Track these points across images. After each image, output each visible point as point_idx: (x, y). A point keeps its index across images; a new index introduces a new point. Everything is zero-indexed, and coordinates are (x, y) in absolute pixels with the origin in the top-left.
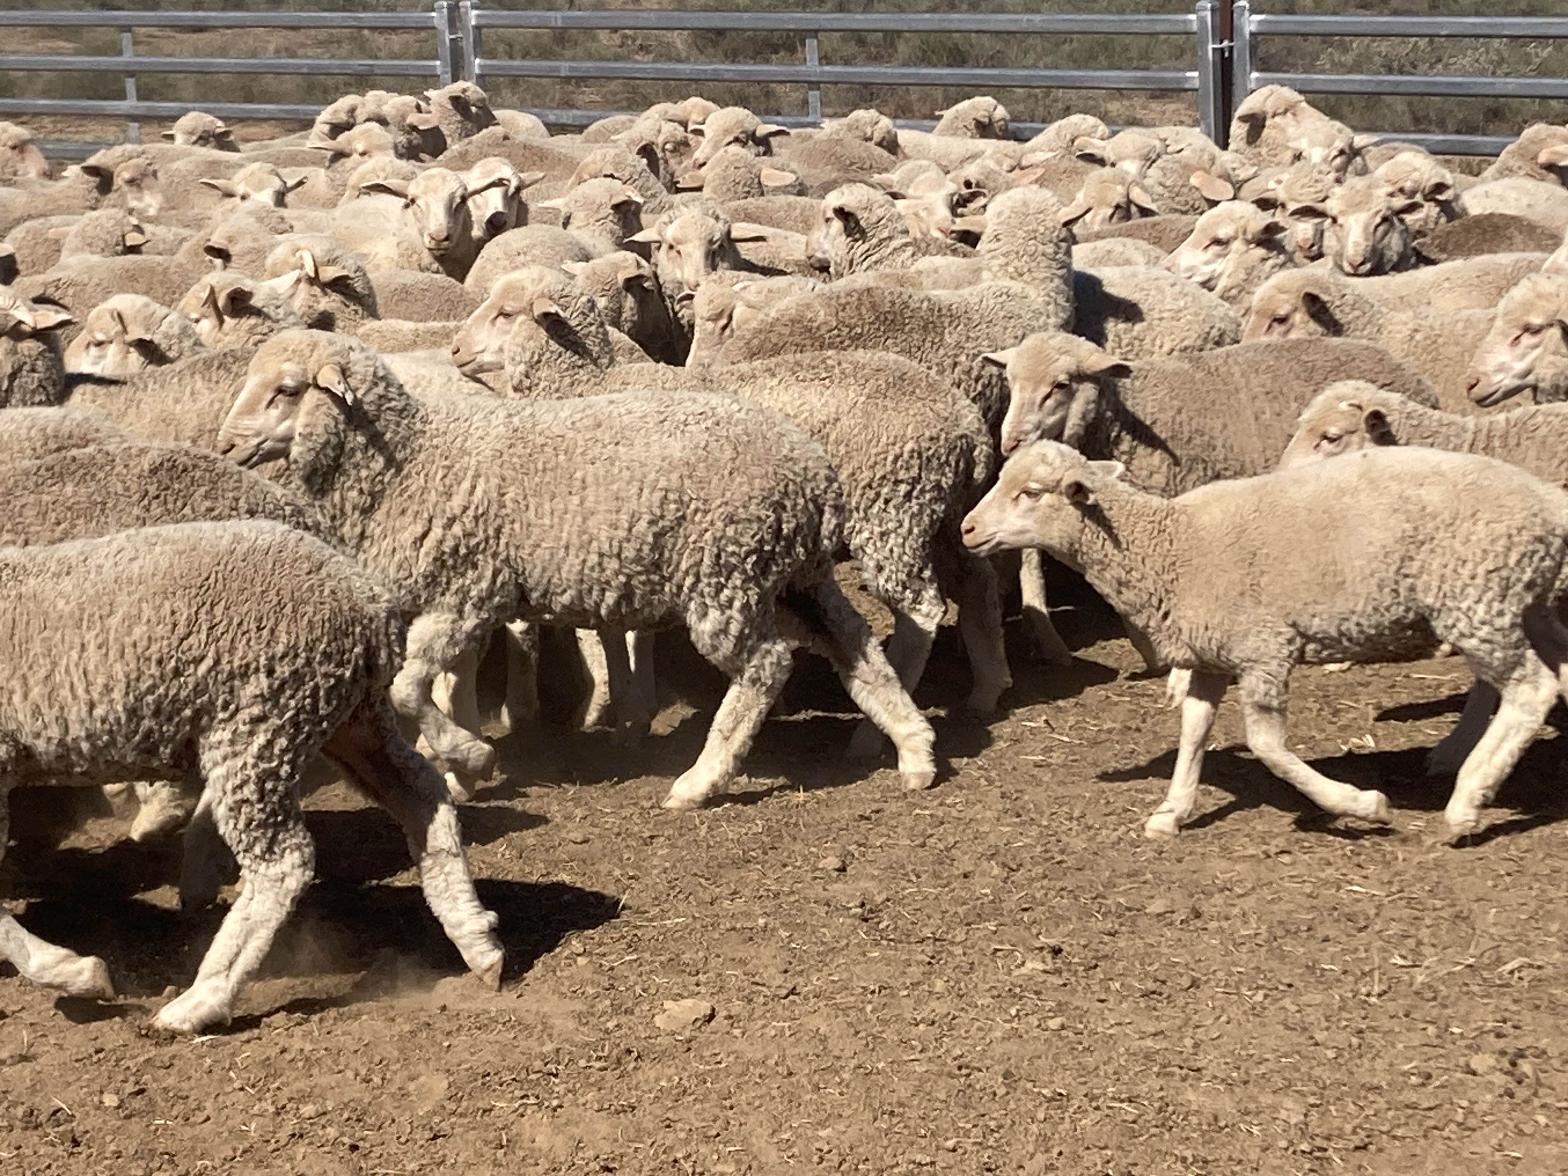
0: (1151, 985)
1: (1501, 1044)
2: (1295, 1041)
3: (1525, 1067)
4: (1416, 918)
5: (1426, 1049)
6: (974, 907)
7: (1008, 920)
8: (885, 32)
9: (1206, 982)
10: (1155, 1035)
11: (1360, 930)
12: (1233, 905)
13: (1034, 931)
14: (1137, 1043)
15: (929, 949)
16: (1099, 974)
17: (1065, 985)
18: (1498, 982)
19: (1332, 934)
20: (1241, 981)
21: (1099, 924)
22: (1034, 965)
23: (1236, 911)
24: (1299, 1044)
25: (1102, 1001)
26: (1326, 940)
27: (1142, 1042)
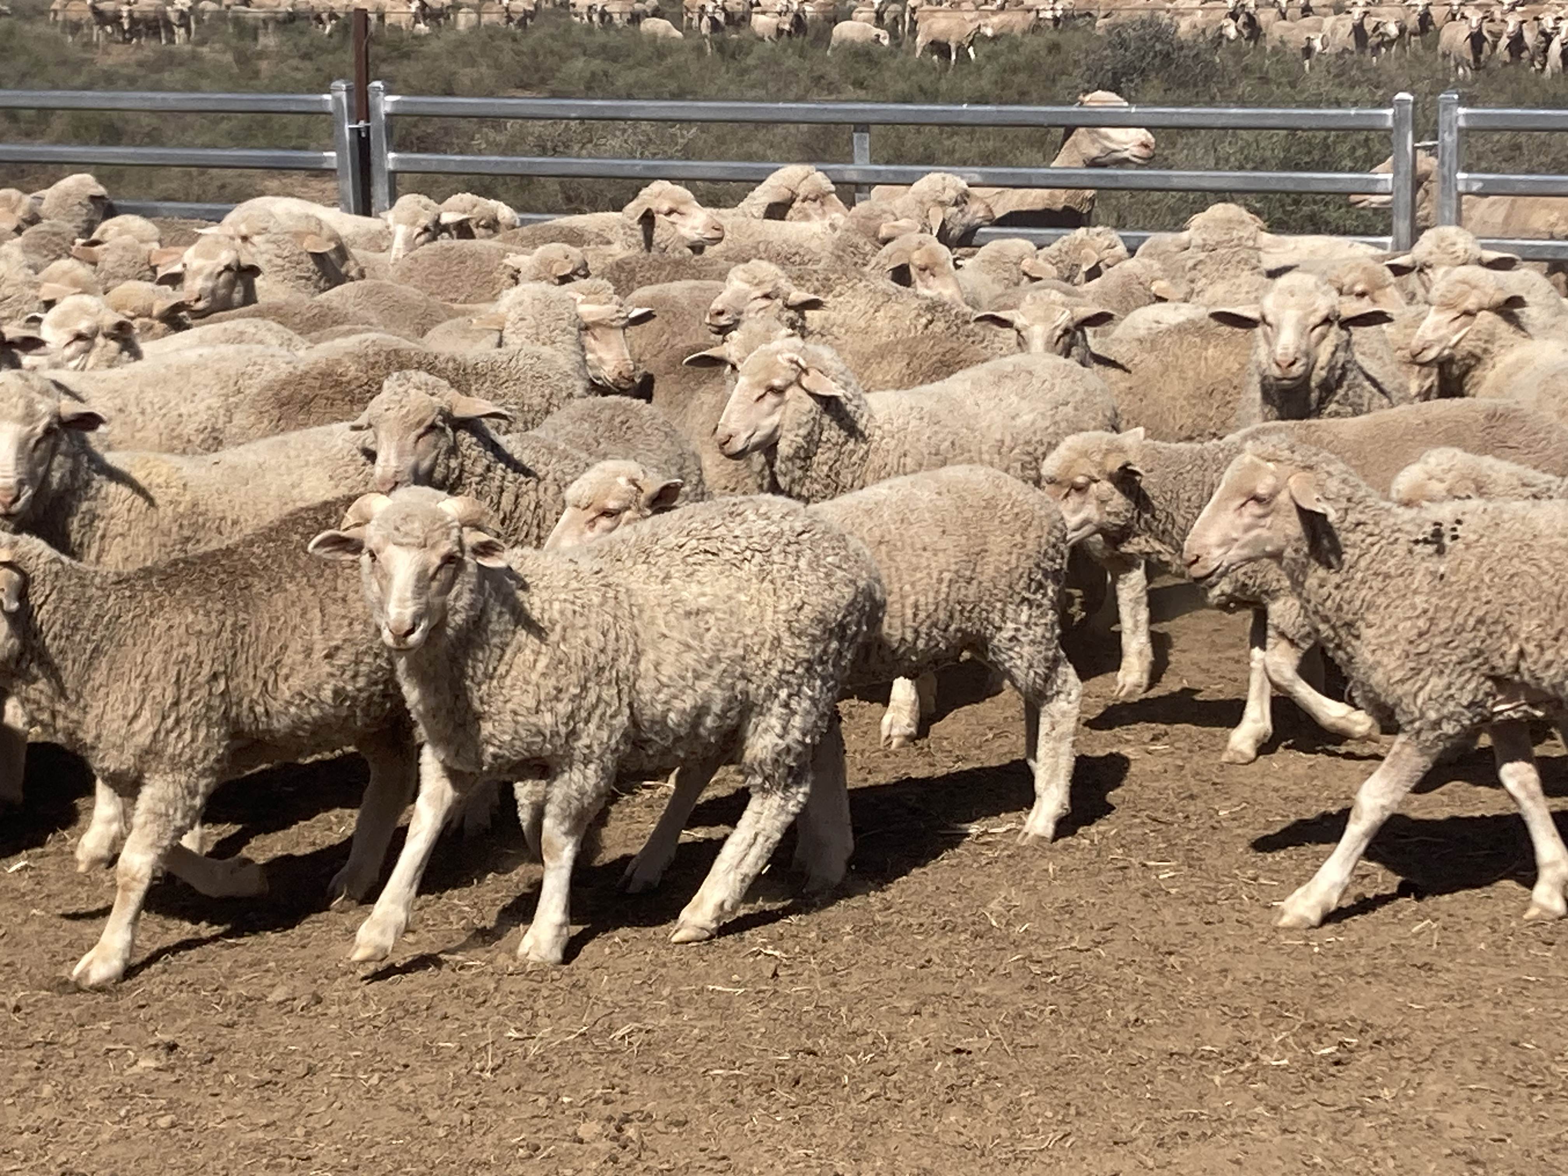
0: (266, 1075)
1: (608, 1110)
2: (409, 1121)
3: (631, 1131)
4: (534, 990)
5: (535, 1121)
6: (88, 1008)
7: (123, 1018)
8: (40, 109)
9: (322, 1069)
10: (267, 1126)
11: (479, 1006)
12: (356, 989)
13: (151, 1028)
14: (249, 1136)
15: (38, 1054)
16: (214, 1068)
17: (178, 1081)
18: (609, 1049)
19: (450, 1012)
20: (357, 1066)
21: (217, 1017)
22: (147, 1063)
23: (357, 994)
24: (411, 1125)
25: (216, 1095)
26: (445, 1017)
27: (253, 1135)
